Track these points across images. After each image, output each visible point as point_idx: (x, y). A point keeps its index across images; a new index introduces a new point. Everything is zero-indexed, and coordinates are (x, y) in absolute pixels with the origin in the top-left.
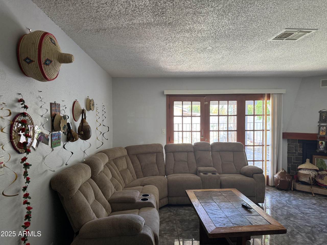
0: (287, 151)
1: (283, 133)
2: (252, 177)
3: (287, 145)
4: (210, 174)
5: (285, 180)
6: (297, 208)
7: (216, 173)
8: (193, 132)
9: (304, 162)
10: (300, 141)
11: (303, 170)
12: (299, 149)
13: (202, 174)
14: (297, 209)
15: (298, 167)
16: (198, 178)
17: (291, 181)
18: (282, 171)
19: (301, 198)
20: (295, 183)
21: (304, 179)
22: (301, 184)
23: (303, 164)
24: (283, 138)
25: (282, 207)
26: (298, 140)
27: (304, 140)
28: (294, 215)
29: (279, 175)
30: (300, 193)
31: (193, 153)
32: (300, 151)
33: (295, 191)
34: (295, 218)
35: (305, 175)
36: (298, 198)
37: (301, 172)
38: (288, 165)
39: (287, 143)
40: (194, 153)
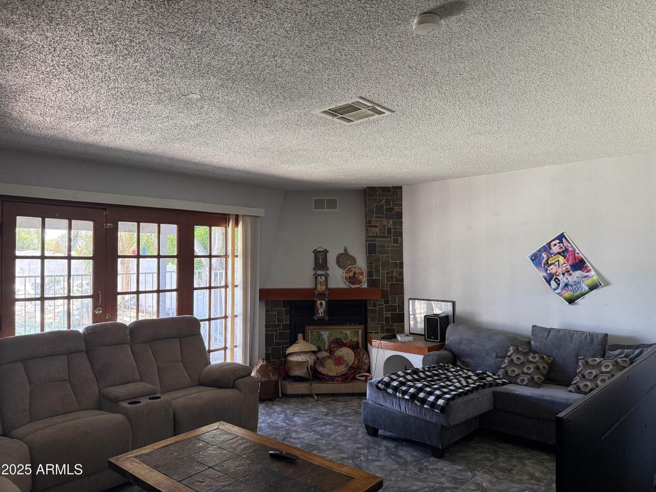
0: (264, 323)
1: (260, 290)
2: (233, 387)
3: (265, 312)
4: (145, 401)
5: (269, 379)
6: (310, 430)
7: (157, 395)
8: (75, 300)
9: (293, 341)
10: (286, 303)
11: (297, 355)
12: (285, 317)
13: (125, 404)
14: (310, 432)
15: (286, 350)
16: (118, 417)
17: (278, 379)
18: (263, 362)
19: (302, 409)
20: (284, 382)
21: (298, 372)
22: (293, 382)
23: (294, 345)
24: (260, 300)
25: (285, 434)
26: (283, 301)
27: (292, 301)
28: (314, 444)
29: (258, 371)
30: (293, 400)
31: (84, 355)
32: (286, 321)
33: (287, 397)
34: (318, 449)
35: (300, 364)
36: (298, 410)
37: (294, 359)
38: (267, 349)
39: (265, 309)
40: (88, 355)
